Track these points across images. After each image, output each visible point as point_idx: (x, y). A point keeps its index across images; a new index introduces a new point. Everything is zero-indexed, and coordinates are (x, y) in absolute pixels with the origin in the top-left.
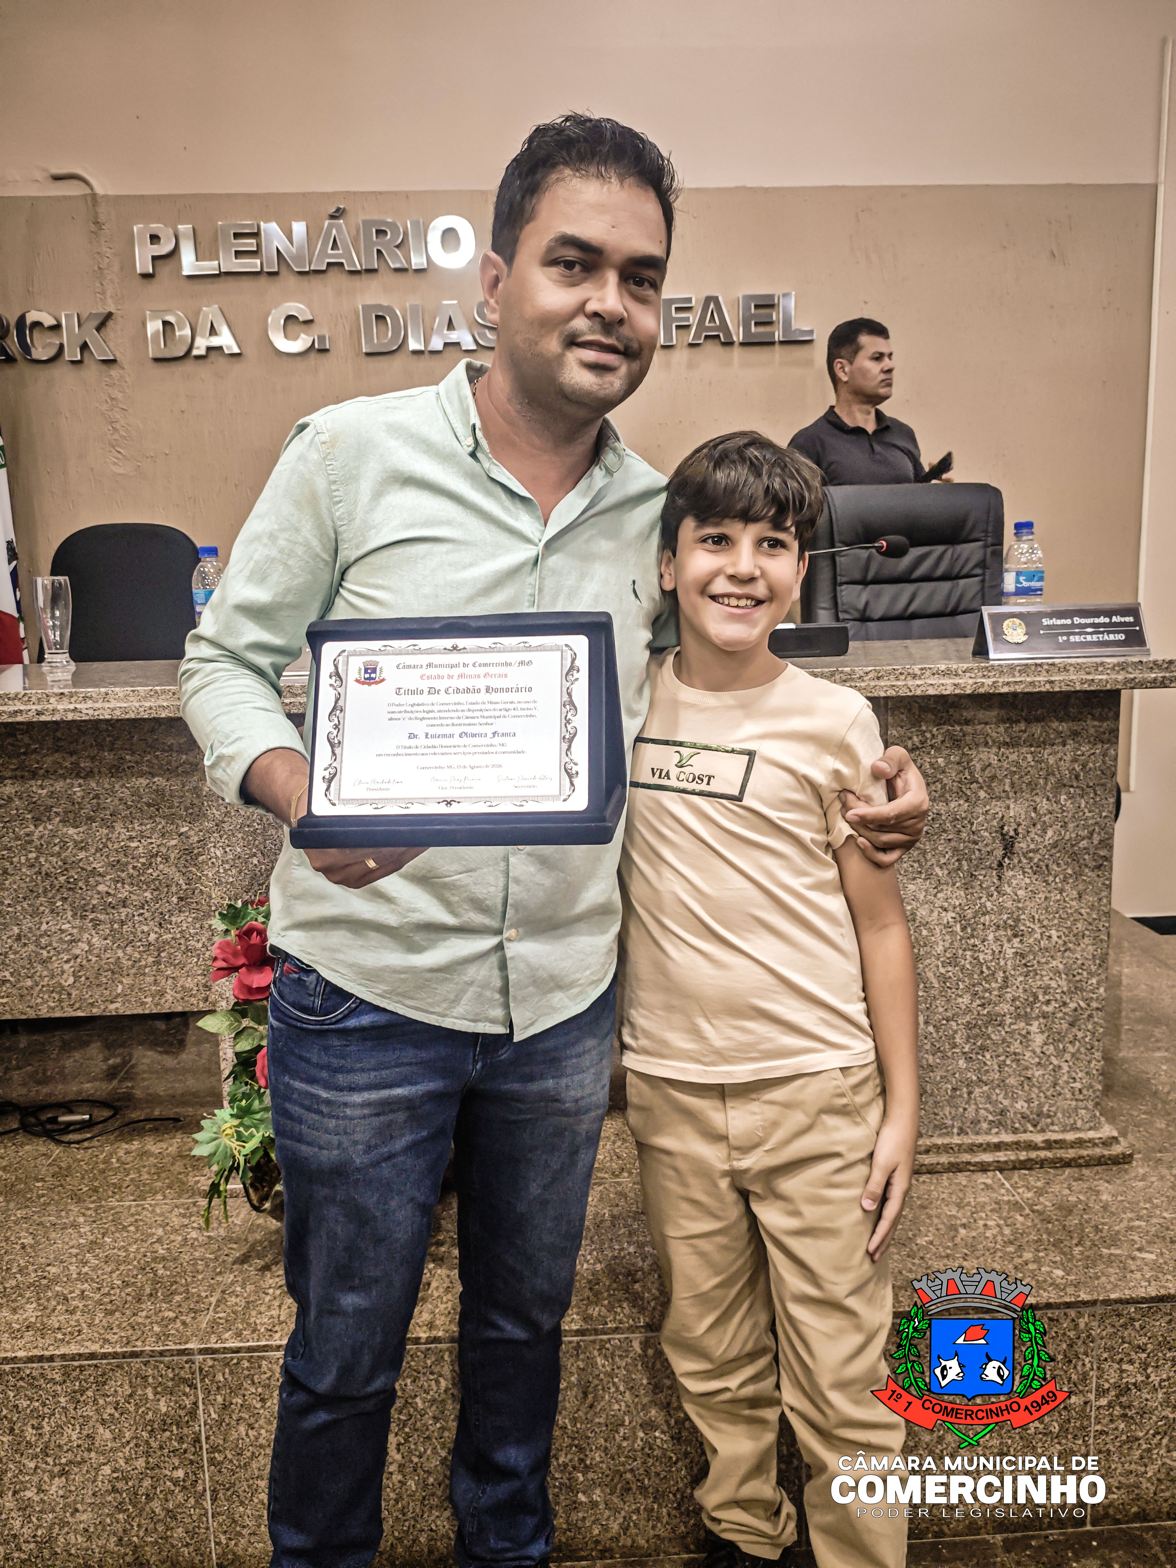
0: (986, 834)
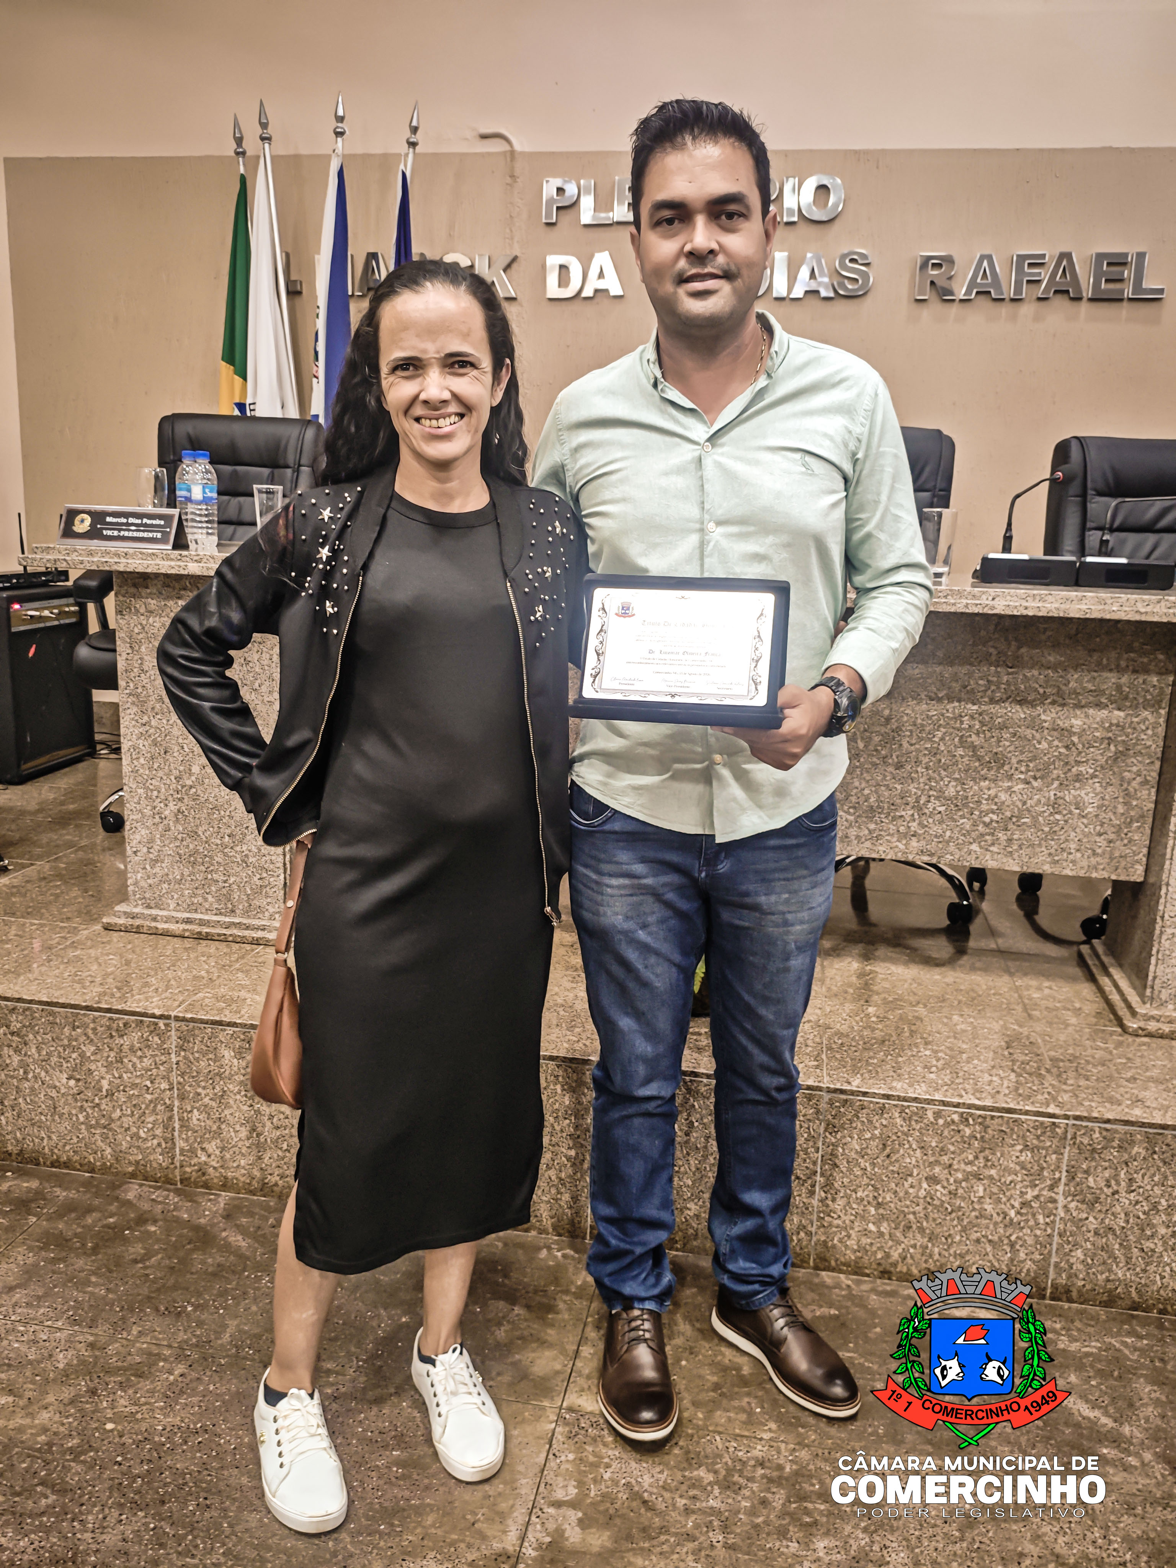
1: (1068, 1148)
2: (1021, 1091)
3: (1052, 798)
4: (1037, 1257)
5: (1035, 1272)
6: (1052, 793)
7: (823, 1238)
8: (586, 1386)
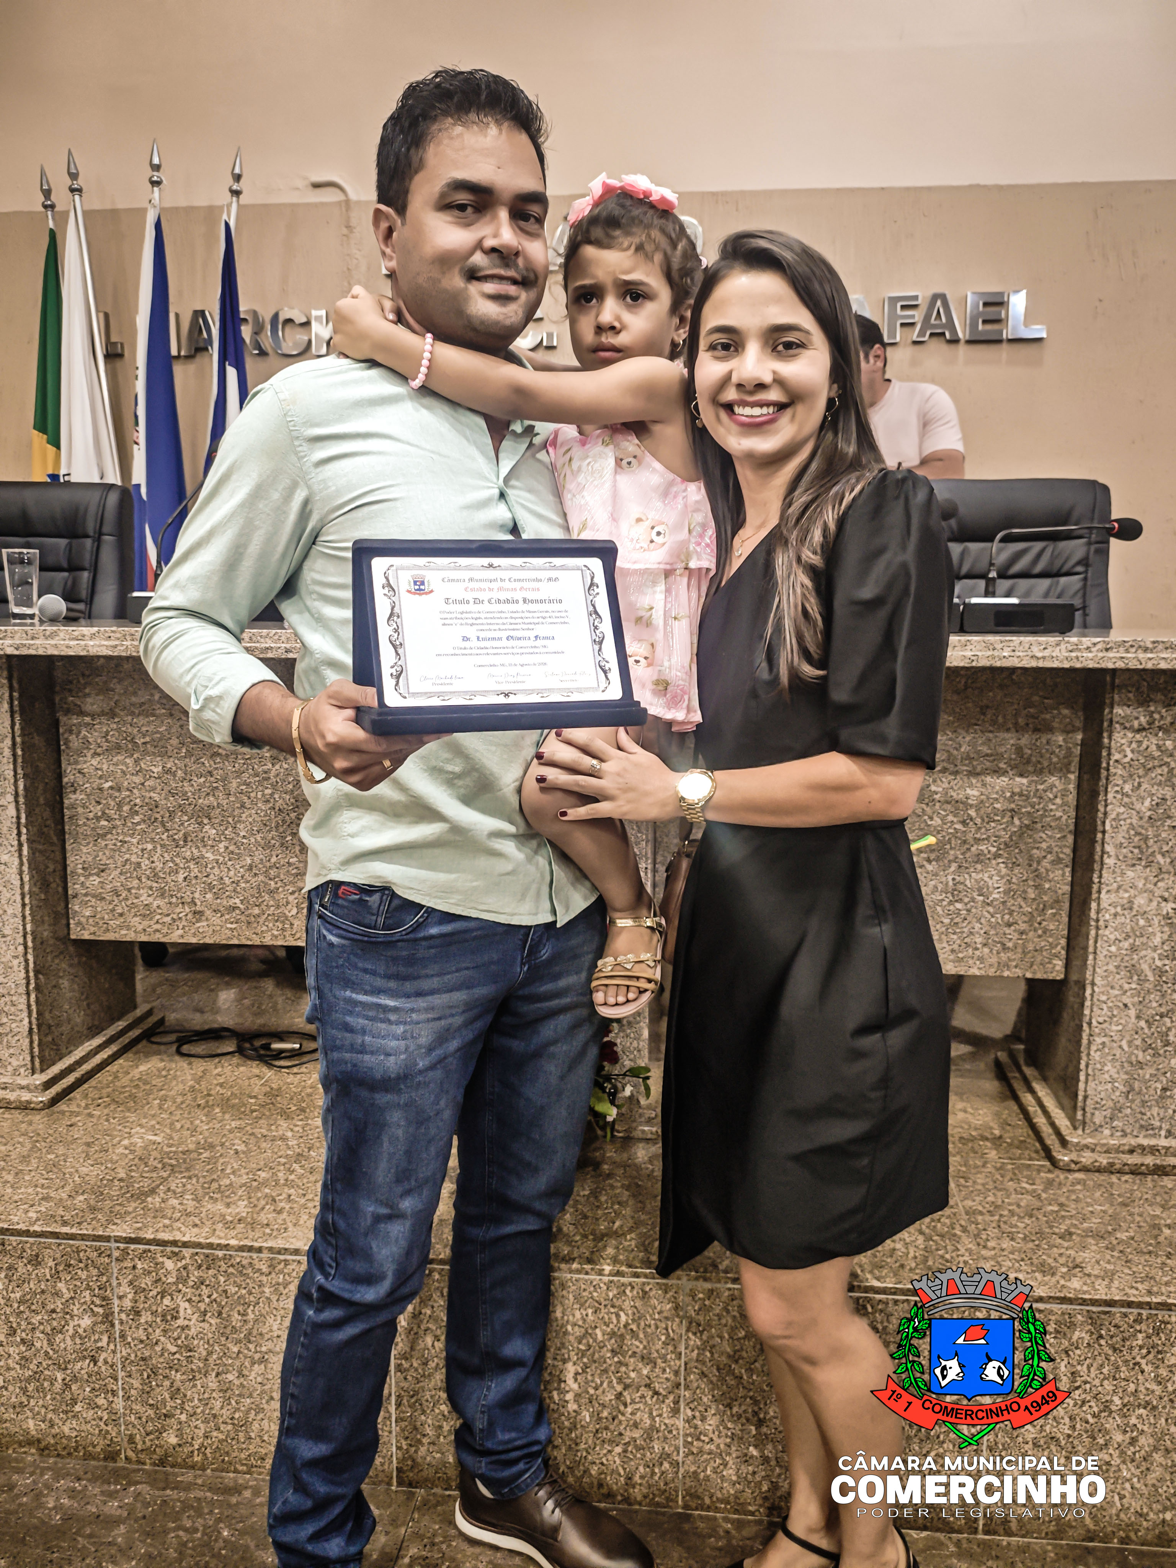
3: (951, 883)
6: (950, 878)
7: (693, 1468)
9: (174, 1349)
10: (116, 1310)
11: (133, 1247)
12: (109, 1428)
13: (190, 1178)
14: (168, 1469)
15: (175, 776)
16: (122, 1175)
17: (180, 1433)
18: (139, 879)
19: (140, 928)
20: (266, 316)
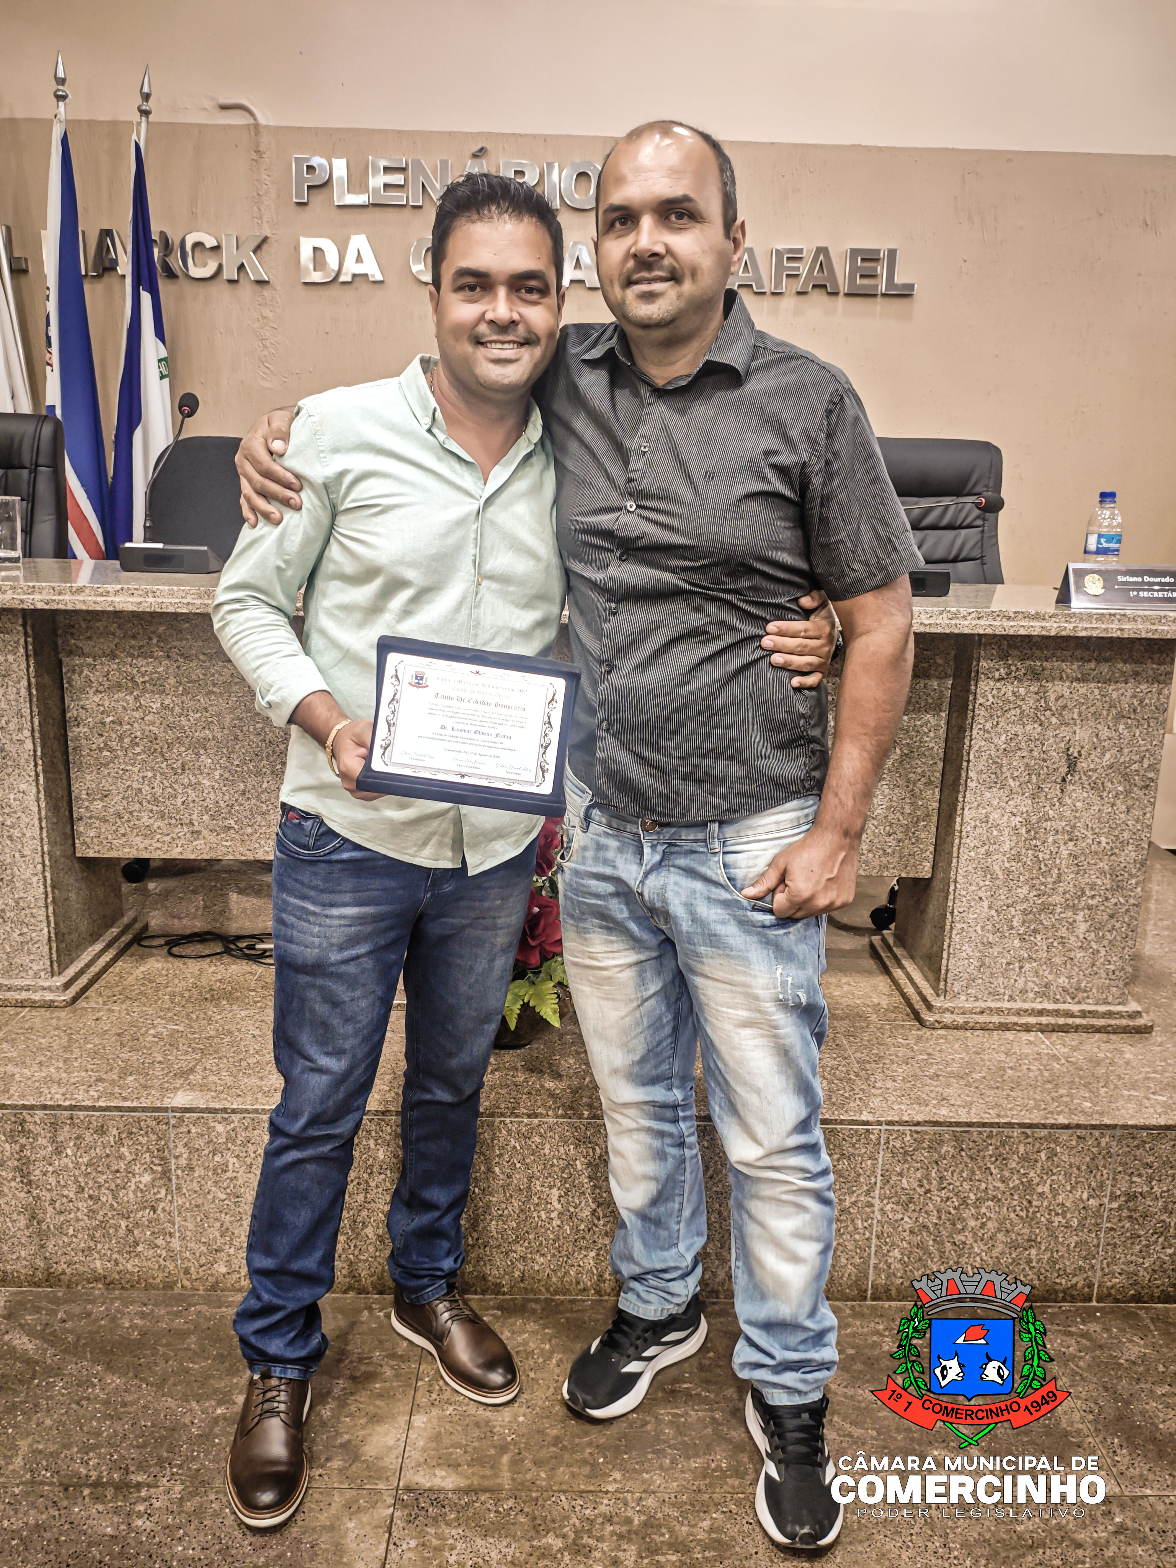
0: (1055, 754)
1: (882, 1153)
2: (834, 1100)
4: (857, 1260)
5: (856, 1276)
8: (422, 1460)
9: (224, 1197)
10: (173, 1167)
11: (187, 1115)
12: (167, 1263)
13: (220, 1058)
14: (219, 1292)
15: (172, 710)
16: (160, 1059)
17: (229, 1263)
18: (141, 803)
19: (142, 846)
20: (175, 239)
